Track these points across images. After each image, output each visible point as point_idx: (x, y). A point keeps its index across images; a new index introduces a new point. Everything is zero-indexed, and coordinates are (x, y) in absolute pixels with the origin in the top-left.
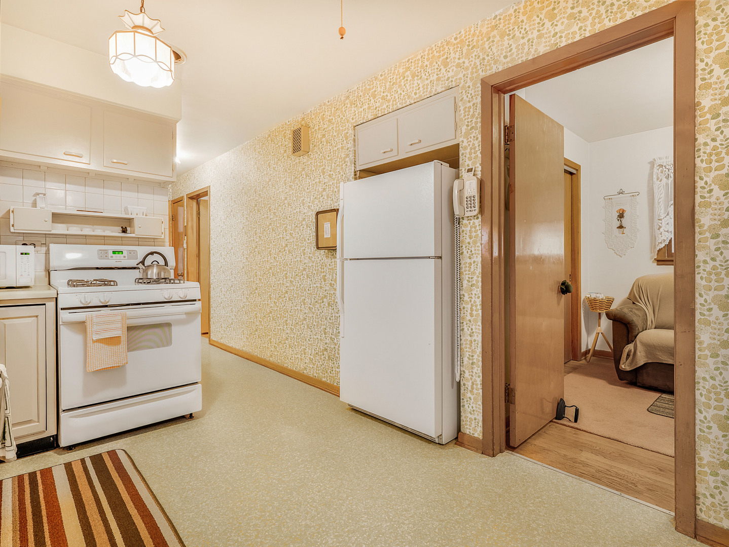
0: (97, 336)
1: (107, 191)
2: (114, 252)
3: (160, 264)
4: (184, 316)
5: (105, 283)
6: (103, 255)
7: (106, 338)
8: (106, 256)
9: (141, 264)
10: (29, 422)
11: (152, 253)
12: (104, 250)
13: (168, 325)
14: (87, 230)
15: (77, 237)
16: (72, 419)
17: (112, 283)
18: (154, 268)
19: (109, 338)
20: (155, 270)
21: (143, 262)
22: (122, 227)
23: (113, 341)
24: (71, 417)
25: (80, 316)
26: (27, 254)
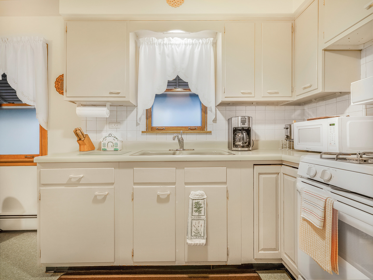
0: (305, 214)
26: (333, 125)
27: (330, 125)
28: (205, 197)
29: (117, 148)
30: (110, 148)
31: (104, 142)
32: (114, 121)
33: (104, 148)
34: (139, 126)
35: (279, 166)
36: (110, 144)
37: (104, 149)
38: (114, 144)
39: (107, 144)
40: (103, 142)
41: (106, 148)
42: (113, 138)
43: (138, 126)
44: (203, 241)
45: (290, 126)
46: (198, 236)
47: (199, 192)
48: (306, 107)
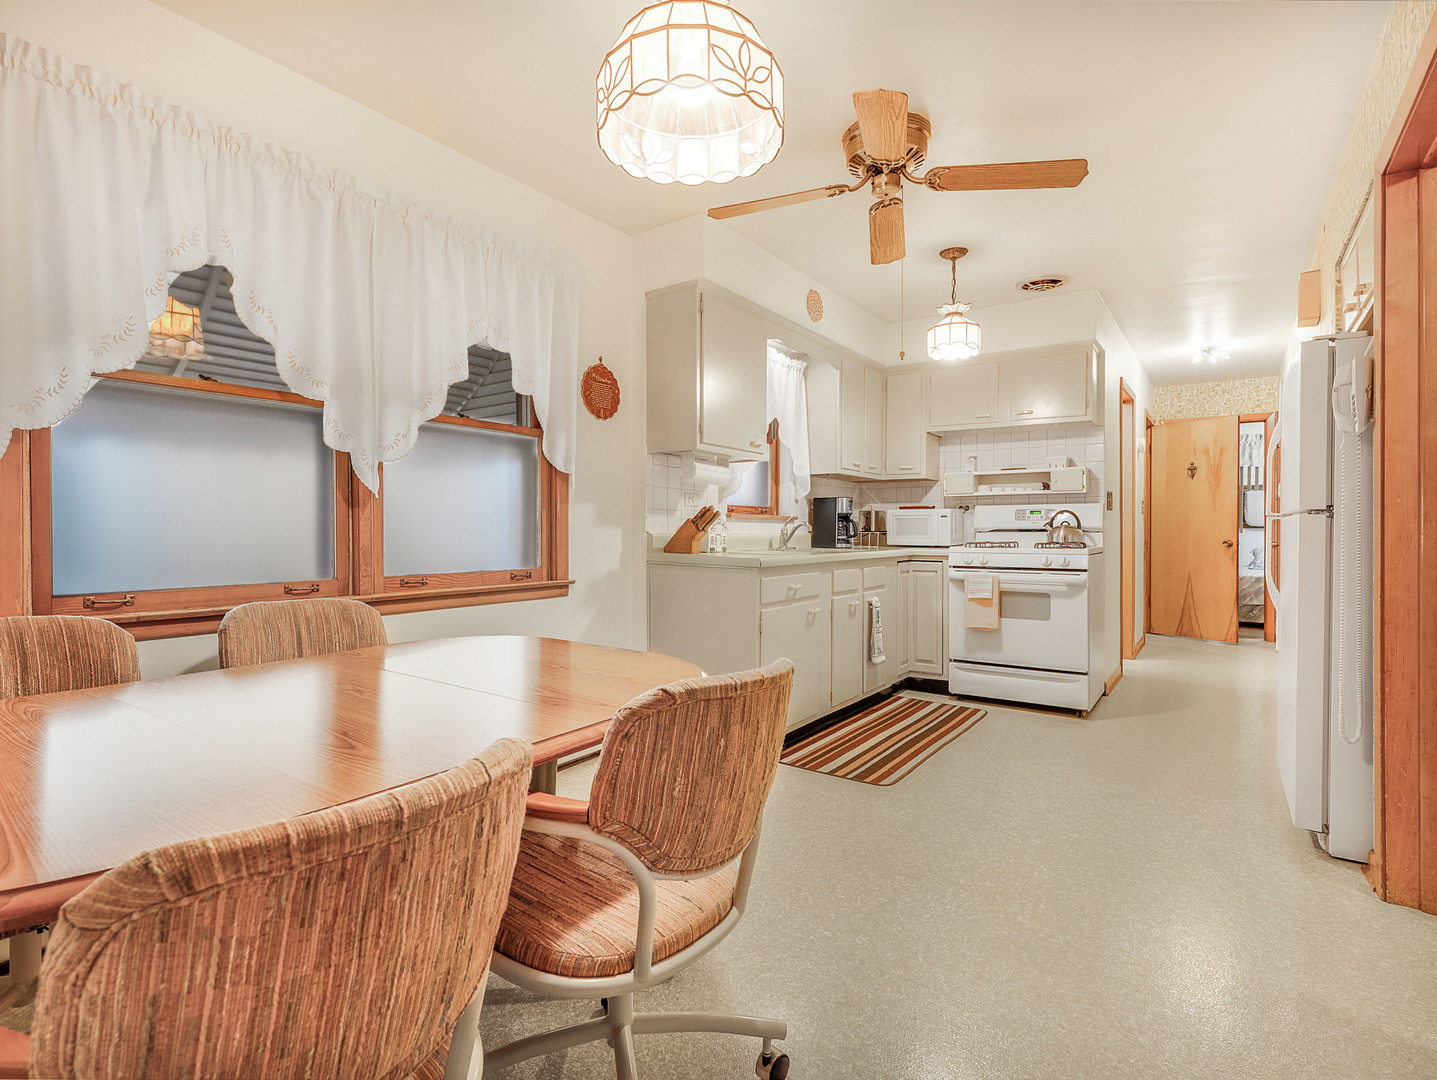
1: (1032, 443)
2: (1032, 512)
3: (1071, 525)
4: (1065, 588)
5: (1007, 545)
6: (1020, 515)
7: (981, 599)
8: (1023, 517)
9: (1047, 525)
10: (931, 662)
11: (1062, 512)
12: (1021, 511)
13: (1046, 596)
14: (1008, 490)
16: (956, 670)
17: (1012, 545)
18: (1060, 530)
19: (983, 599)
20: (1062, 533)
21: (1050, 524)
22: (1043, 483)
23: (984, 602)
24: (956, 668)
25: (961, 574)
26: (942, 516)
27: (939, 516)
28: (879, 604)
29: (725, 545)
30: (718, 547)
35: (908, 563)
36: (719, 539)
37: (712, 549)
39: (715, 539)
41: (714, 546)
44: (883, 658)
45: (869, 513)
46: (880, 653)
47: (876, 598)
48: (864, 486)
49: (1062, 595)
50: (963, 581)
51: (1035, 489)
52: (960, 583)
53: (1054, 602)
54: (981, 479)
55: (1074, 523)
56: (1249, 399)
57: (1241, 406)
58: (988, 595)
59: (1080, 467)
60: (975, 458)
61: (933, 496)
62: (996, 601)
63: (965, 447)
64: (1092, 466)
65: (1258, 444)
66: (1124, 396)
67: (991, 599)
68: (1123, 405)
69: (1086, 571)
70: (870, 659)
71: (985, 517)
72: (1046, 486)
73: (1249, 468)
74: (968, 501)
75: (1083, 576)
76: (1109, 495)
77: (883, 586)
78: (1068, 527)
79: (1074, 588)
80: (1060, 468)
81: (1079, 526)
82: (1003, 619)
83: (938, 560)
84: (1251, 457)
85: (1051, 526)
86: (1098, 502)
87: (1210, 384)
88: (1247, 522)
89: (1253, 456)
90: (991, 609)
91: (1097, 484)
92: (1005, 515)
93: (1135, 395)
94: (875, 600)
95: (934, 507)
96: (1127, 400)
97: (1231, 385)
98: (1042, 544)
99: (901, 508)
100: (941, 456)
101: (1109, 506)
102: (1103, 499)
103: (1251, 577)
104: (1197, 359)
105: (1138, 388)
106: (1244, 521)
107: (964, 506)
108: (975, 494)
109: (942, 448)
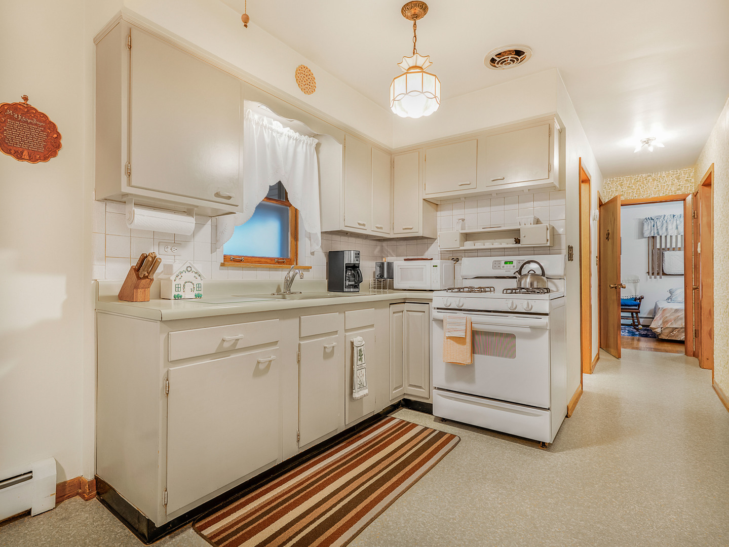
0: (449, 334)
1: (507, 207)
2: (506, 263)
3: (537, 273)
4: (528, 330)
5: (481, 290)
6: (496, 265)
7: (456, 337)
8: (499, 267)
9: (517, 273)
10: (420, 387)
11: (529, 262)
12: (498, 261)
13: (512, 336)
14: (488, 244)
15: (484, 251)
16: (439, 396)
18: (527, 277)
19: (458, 337)
20: (528, 280)
21: (520, 272)
22: (515, 239)
23: (459, 340)
24: (439, 395)
25: (441, 315)
26: (436, 266)
27: (434, 266)
28: (364, 343)
29: (200, 292)
30: (188, 294)
31: (178, 282)
32: (169, 241)
33: (177, 293)
34: (215, 253)
35: (403, 305)
36: (189, 286)
37: (179, 296)
38: (195, 286)
39: (182, 287)
40: (176, 283)
41: (181, 293)
42: (194, 274)
43: (213, 254)
44: (366, 391)
45: (383, 264)
46: (362, 387)
47: (359, 338)
48: (385, 244)
49: (525, 336)
50: (442, 321)
51: (509, 243)
52: (440, 322)
53: (519, 342)
54: (467, 237)
55: (539, 272)
56: (672, 184)
57: (666, 189)
58: (462, 334)
59: (545, 224)
60: (463, 220)
61: (433, 250)
62: (469, 340)
63: (455, 212)
64: (556, 224)
65: (672, 221)
66: (583, 177)
67: (465, 338)
68: (583, 185)
69: (547, 314)
70: (351, 393)
71: (470, 267)
72: (518, 241)
73: (666, 236)
74: (458, 255)
75: (544, 320)
76: (570, 248)
77: (372, 326)
78: (534, 275)
79: (536, 331)
80: (528, 226)
81: (543, 274)
82: (475, 355)
83: (426, 302)
84: (667, 229)
85: (520, 274)
86: (560, 254)
87: (644, 175)
88: (665, 272)
89: (669, 229)
90: (465, 347)
91: (560, 239)
92: (484, 265)
93: (591, 177)
94: (358, 340)
95: (432, 259)
96: (585, 180)
97: (659, 175)
98: (512, 289)
99: (405, 260)
100: (438, 219)
101: (570, 258)
102: (565, 251)
103: (672, 309)
104: (638, 148)
105: (592, 171)
106: (663, 271)
107: (455, 258)
108: (462, 248)
109: (439, 213)
